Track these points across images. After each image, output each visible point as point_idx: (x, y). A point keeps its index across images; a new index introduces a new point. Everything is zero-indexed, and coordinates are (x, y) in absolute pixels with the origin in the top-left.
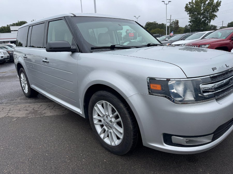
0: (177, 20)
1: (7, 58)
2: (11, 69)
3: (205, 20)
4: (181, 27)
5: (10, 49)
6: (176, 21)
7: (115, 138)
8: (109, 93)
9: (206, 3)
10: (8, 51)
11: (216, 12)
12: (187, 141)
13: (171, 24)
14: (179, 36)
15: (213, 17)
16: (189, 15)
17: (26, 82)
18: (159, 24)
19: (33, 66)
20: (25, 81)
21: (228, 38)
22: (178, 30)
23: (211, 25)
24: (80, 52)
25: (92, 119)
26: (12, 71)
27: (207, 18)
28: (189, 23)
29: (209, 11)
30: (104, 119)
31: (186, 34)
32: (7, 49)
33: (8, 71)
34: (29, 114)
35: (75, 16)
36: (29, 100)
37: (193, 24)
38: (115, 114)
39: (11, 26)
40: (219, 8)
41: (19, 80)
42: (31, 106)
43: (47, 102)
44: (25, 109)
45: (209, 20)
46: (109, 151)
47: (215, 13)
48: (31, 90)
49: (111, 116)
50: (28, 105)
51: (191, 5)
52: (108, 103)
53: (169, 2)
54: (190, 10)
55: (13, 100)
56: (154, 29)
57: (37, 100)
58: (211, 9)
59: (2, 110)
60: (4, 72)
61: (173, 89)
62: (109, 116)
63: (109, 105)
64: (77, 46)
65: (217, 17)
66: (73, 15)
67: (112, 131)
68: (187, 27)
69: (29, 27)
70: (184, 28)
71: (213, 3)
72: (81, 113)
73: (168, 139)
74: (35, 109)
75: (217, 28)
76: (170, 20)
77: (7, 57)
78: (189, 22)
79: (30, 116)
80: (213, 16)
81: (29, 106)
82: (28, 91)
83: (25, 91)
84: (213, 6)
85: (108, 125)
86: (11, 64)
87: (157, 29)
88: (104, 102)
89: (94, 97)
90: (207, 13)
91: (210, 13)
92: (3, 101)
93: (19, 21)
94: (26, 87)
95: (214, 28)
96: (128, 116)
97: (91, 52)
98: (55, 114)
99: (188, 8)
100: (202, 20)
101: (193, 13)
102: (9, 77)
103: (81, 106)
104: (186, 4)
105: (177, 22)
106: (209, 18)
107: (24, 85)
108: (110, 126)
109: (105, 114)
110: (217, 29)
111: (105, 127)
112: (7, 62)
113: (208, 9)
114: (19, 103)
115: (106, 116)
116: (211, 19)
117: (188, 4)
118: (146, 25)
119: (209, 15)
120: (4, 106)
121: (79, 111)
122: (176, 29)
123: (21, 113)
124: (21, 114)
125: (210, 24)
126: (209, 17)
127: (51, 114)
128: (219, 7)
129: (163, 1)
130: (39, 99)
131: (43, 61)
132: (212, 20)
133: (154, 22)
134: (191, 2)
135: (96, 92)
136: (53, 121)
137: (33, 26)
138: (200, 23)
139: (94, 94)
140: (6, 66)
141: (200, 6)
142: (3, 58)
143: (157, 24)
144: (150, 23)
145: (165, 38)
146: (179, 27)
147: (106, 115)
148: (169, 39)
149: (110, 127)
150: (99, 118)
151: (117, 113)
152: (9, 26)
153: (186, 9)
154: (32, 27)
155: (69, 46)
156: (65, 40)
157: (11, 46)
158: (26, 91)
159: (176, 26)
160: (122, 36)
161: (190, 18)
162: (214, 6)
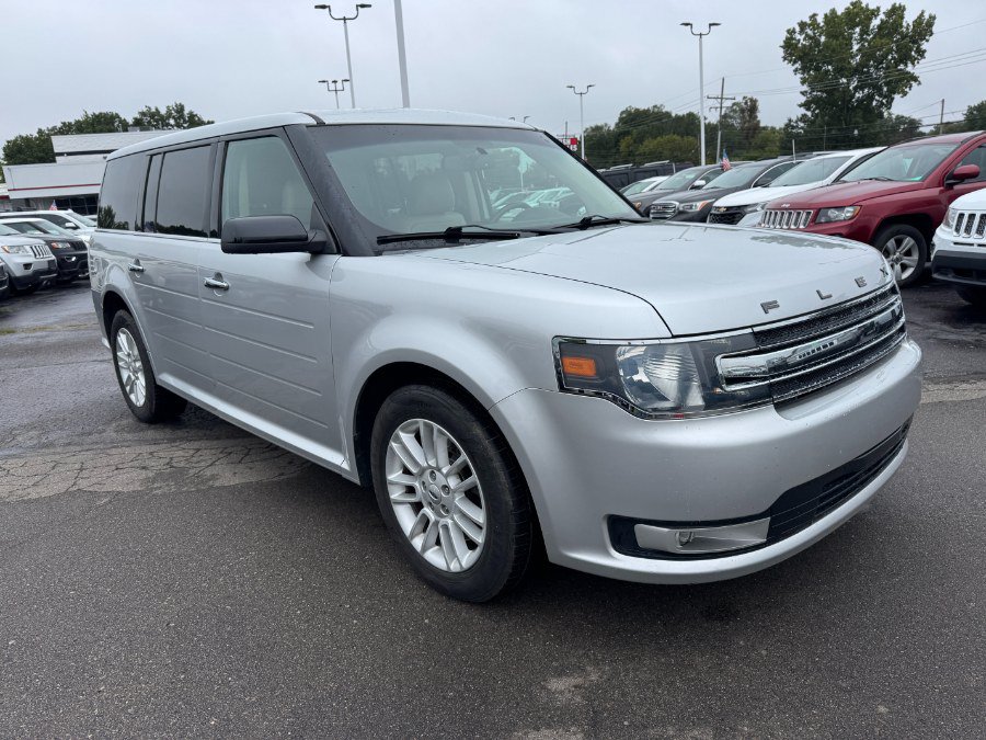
0: (751, 100)
1: (49, 272)
2: (67, 313)
3: (870, 98)
4: (770, 125)
5: (56, 232)
6: (746, 103)
7: (459, 545)
8: (438, 392)
9: (872, 25)
10: (49, 243)
11: (913, 64)
12: (685, 540)
13: (724, 117)
14: (750, 169)
15: (901, 83)
16: (799, 76)
17: (138, 364)
18: (673, 115)
19: (160, 301)
20: (135, 361)
21: (931, 176)
22: (757, 140)
23: (894, 117)
24: (339, 253)
25: (384, 483)
26: (73, 323)
27: (878, 89)
28: (803, 111)
29: (885, 57)
30: (424, 483)
31: (778, 160)
32: (45, 232)
33: (56, 323)
34: (154, 480)
35: (321, 124)
36: (151, 433)
37: (817, 115)
38: (459, 461)
39: (56, 134)
40: (924, 46)
41: (111, 356)
42: (161, 454)
43: (218, 438)
44: (136, 463)
45: (885, 97)
46: (442, 591)
47: (910, 65)
48: (157, 392)
49: (444, 471)
50: (146, 449)
51: (807, 35)
52: (436, 426)
53: (710, 25)
54: (806, 54)
55: (90, 434)
56: (656, 138)
57: (179, 433)
58: (891, 50)
59: (53, 468)
60: (43, 329)
61: (637, 373)
62: (439, 470)
63: (439, 430)
64: (328, 231)
65: (920, 83)
66: (313, 122)
67: (450, 522)
68: (793, 127)
69: (152, 156)
70: (780, 129)
71: (902, 27)
72: (345, 466)
73: (623, 534)
74: (175, 465)
75: (922, 129)
76: (722, 98)
77: (46, 266)
78: (800, 106)
79: (161, 488)
80: (901, 80)
81: (151, 453)
82: (148, 397)
83: (132, 397)
84: (903, 38)
85: (435, 503)
86: (64, 292)
87: (666, 138)
88: (421, 422)
89: (387, 407)
90: (877, 68)
91: (888, 68)
92: (52, 436)
93: (90, 114)
94: (138, 382)
95: (908, 131)
96: (497, 464)
97: (378, 254)
98: (253, 480)
99: (796, 45)
100: (857, 95)
101: (817, 69)
102: (65, 348)
103: (345, 442)
104: (788, 31)
105: (751, 108)
106: (885, 89)
107: (129, 377)
108: (443, 506)
109: (425, 465)
110: (922, 135)
111: (427, 510)
112: (47, 288)
113: (879, 50)
114: (114, 444)
115: (429, 471)
116: (892, 91)
117: (794, 31)
118: (621, 119)
119: (886, 77)
120: (59, 454)
121: (339, 460)
122: (747, 138)
123: (123, 477)
124: (126, 481)
125: (892, 111)
126: (887, 84)
127: (236, 481)
128: (927, 41)
129: (687, 24)
130: (186, 427)
131: (208, 285)
132: (897, 97)
133: (655, 107)
134: (809, 22)
135: (396, 389)
136: (245, 502)
137: (165, 153)
138: (848, 108)
139: (388, 400)
140: (44, 302)
141: (844, 38)
142: (30, 271)
143: (668, 114)
144: (637, 110)
145: (692, 176)
146: (762, 125)
147: (430, 467)
148: (708, 180)
149: (444, 508)
150: (407, 480)
151: (464, 457)
152: (49, 135)
153: (785, 52)
154: (160, 156)
155: (301, 233)
156: (284, 212)
157: (60, 222)
158: (139, 397)
159: (749, 121)
160: (519, 168)
161: (805, 88)
162: (904, 36)
